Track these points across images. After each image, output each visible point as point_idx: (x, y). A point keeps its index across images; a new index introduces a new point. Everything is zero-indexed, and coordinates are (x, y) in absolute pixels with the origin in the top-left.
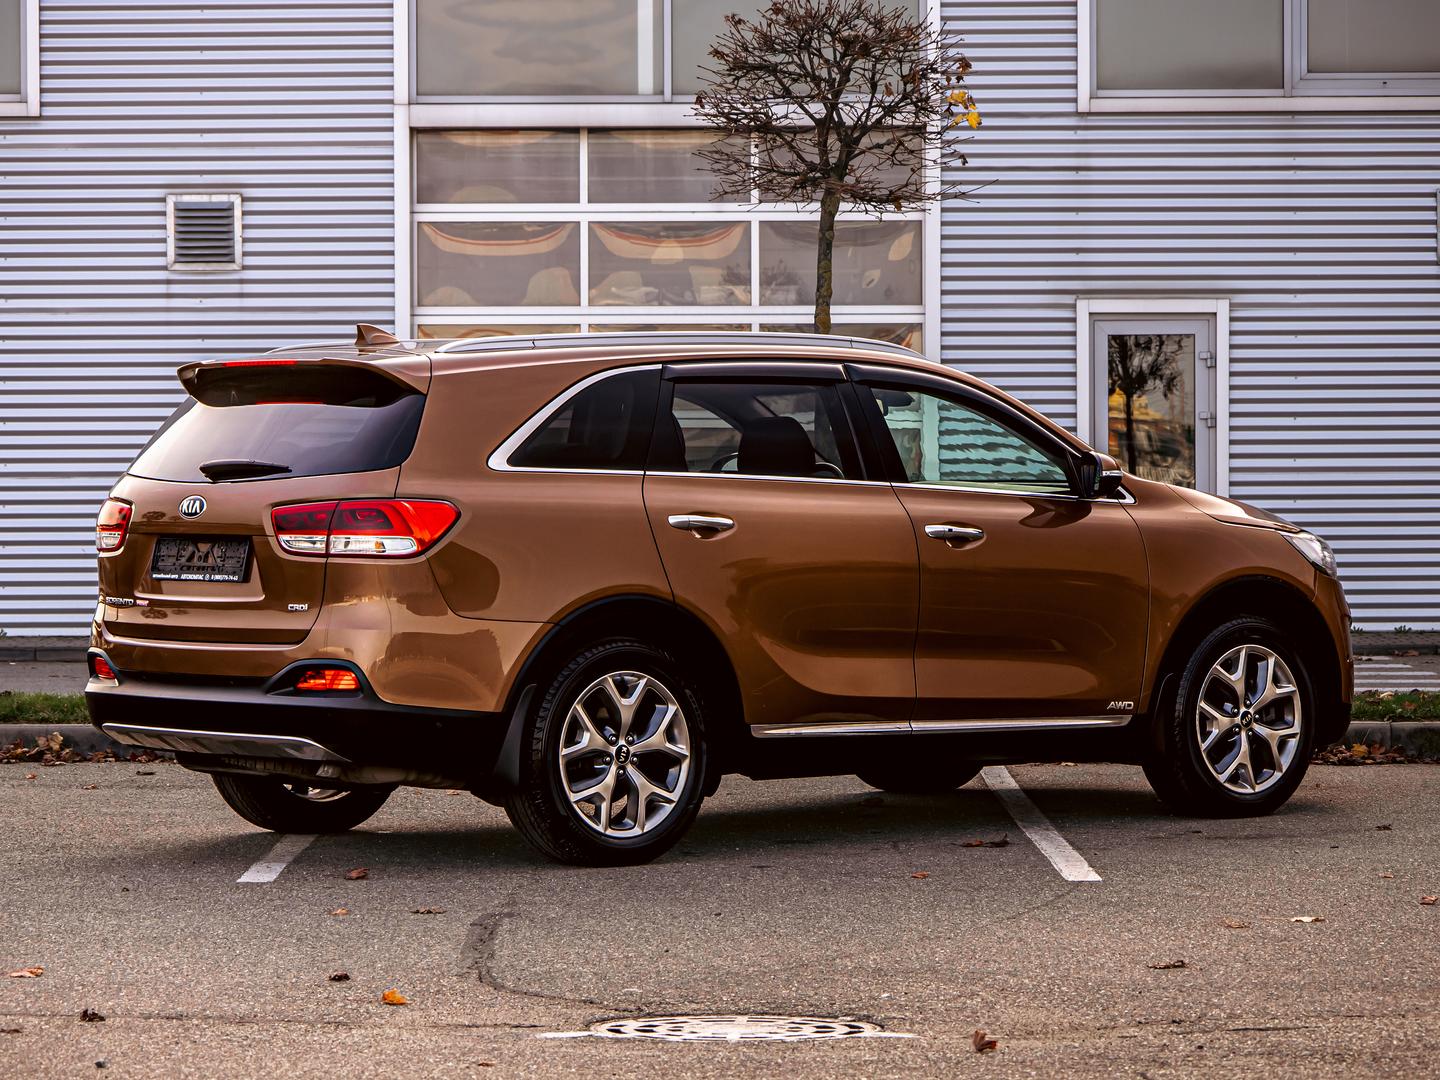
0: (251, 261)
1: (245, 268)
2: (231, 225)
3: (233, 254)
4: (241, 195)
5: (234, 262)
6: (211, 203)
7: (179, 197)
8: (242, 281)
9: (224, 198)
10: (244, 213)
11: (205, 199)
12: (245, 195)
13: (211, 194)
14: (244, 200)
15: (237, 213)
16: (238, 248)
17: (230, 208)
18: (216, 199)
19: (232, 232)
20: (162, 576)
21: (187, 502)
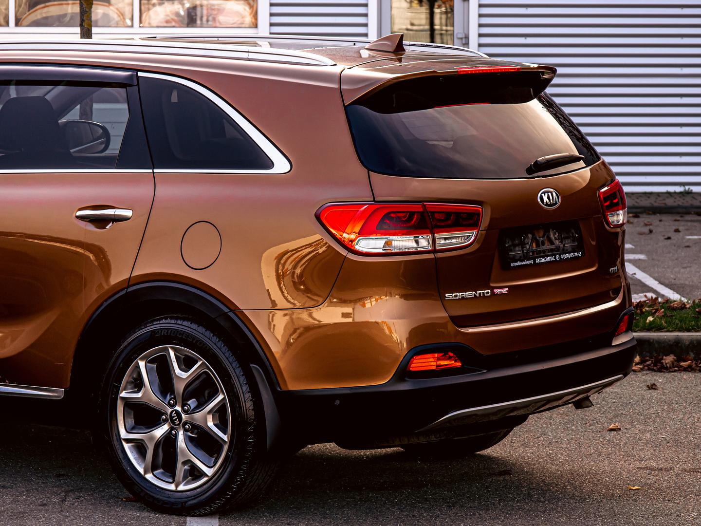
20: (519, 263)
21: (543, 195)
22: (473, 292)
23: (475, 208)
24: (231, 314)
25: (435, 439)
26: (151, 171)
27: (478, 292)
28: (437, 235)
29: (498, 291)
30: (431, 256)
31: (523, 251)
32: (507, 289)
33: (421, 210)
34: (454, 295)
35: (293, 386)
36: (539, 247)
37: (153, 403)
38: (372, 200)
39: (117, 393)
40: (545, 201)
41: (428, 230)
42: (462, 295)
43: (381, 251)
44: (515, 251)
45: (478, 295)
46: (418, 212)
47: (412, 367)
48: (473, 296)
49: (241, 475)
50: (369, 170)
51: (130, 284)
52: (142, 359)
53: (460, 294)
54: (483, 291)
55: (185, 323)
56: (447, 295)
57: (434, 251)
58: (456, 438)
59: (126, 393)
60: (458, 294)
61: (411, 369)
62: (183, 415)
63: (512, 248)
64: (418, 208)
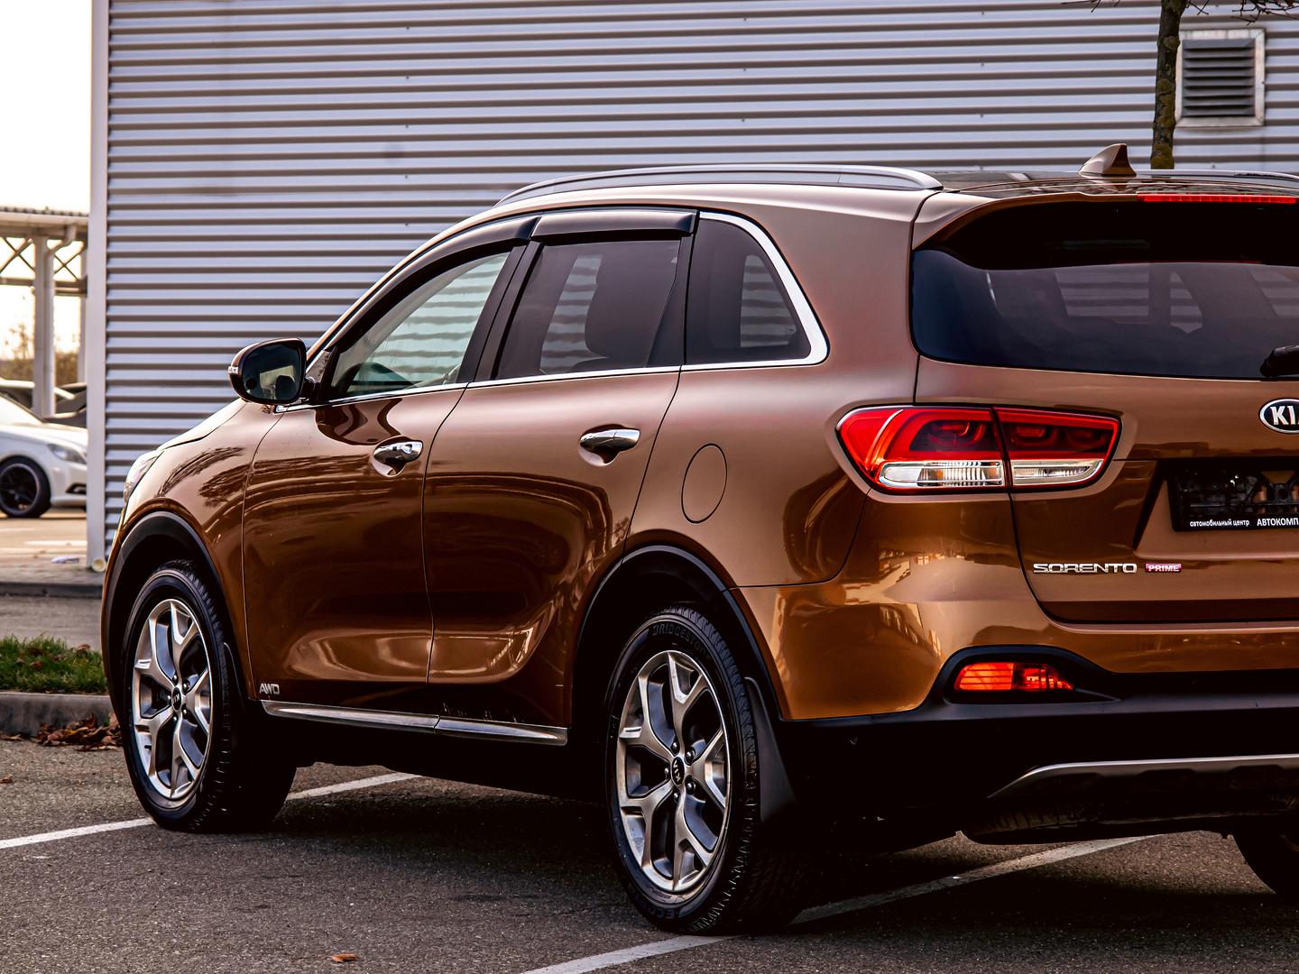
0: (1275, 114)
1: (1266, 123)
2: (1252, 68)
3: (1252, 106)
4: (1265, 30)
5: (1252, 115)
6: (1227, 40)
7: (1188, 33)
8: (1263, 141)
9: (1243, 34)
10: (1268, 54)
11: (1220, 35)
12: (1269, 30)
13: (1227, 29)
14: (1268, 36)
15: (1259, 52)
16: (1259, 99)
17: (1250, 47)
18: (1233, 35)
19: (1252, 77)
20: (1211, 523)
21: (1274, 409)
22: (1096, 565)
23: (1098, 421)
24: (727, 594)
25: (1069, 822)
26: (677, 368)
27: (1107, 565)
28: (1015, 463)
29: (1153, 567)
30: (1004, 497)
31: (1228, 505)
32: (1179, 566)
33: (989, 419)
34: (1051, 566)
35: (797, 713)
36: (1274, 499)
37: (651, 746)
38: (912, 401)
39: (616, 732)
40: (1276, 421)
41: (999, 454)
42: (1069, 567)
43: (915, 485)
44: (1209, 503)
45: (1106, 570)
46: (983, 423)
47: (964, 684)
48: (1095, 570)
49: (740, 864)
50: (921, 353)
51: (626, 549)
52: (643, 675)
53: (1066, 566)
54: (1121, 565)
55: (686, 613)
56: (1036, 566)
57: (1010, 488)
58: (1108, 823)
59: (627, 731)
60: (1061, 566)
61: (962, 686)
62: (685, 765)
63: (1201, 496)
64: (985, 416)
